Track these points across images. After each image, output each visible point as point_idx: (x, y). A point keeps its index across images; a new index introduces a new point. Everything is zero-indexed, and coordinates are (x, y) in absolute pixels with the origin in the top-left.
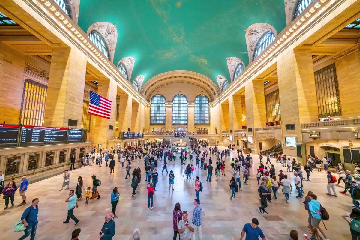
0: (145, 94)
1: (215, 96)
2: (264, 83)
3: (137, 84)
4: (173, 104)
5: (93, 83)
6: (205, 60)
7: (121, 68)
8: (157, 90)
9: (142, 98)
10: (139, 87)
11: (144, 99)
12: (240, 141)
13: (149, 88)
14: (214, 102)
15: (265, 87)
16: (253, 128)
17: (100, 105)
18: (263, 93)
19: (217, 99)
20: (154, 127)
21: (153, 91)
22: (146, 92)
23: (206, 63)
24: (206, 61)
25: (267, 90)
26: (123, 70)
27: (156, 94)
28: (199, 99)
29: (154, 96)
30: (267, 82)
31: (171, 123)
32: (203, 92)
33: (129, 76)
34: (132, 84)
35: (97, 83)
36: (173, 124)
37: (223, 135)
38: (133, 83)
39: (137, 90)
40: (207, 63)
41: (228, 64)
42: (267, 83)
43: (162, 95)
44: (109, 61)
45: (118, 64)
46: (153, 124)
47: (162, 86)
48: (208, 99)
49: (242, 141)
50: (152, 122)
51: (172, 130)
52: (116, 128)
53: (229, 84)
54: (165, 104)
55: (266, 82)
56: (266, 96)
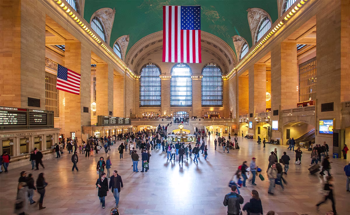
0: (132, 63)
1: (230, 67)
2: (298, 47)
3: (120, 49)
4: (171, 77)
5: (58, 47)
6: (216, 12)
7: (96, 24)
8: (149, 57)
9: (127, 68)
10: (122, 54)
11: (130, 71)
12: (262, 128)
13: (136, 55)
14: (229, 75)
15: (299, 53)
16: (279, 109)
17: (68, 79)
18: (296, 61)
19: (233, 70)
20: (146, 110)
21: (143, 59)
22: (133, 61)
23: (217, 16)
24: (218, 15)
25: (301, 57)
26: (99, 28)
27: (147, 62)
28: (208, 70)
29: (145, 66)
30: (302, 45)
31: (169, 105)
32: (213, 59)
33: (107, 37)
34: (112, 48)
35: (64, 48)
36: (172, 106)
37: (240, 121)
38: (114, 47)
39: (120, 58)
40: (218, 18)
41: (250, 20)
42: (302, 47)
43: (156, 65)
44: (78, 14)
45: (91, 19)
46: (144, 106)
47: (156, 51)
48: (221, 69)
49: (264, 128)
50: (142, 103)
51: (170, 115)
52: (94, 112)
53: (250, 48)
54: (160, 77)
55: (300, 46)
56: (300, 66)
